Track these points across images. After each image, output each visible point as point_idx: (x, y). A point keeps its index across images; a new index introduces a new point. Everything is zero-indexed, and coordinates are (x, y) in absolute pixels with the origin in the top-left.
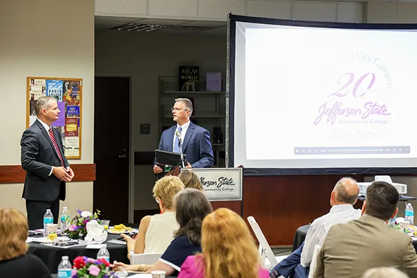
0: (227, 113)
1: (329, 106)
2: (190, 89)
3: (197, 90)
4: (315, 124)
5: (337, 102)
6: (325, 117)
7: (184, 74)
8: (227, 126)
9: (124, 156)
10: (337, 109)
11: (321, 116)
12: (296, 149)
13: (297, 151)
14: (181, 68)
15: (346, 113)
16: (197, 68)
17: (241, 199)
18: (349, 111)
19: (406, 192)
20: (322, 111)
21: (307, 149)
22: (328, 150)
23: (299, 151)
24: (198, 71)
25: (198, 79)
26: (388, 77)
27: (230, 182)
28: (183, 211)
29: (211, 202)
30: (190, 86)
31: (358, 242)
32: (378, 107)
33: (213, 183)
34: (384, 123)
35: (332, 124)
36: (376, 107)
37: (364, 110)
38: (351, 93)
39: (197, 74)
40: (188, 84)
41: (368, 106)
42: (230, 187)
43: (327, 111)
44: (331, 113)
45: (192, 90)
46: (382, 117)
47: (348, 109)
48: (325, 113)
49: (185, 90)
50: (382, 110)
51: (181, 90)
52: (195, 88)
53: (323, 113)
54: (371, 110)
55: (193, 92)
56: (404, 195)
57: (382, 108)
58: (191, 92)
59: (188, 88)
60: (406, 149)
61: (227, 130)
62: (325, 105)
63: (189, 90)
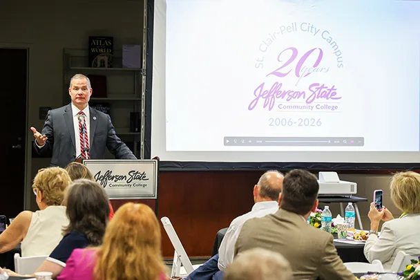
0: (143, 94)
1: (267, 87)
2: (103, 66)
3: (111, 67)
4: (250, 109)
5: (277, 83)
6: (261, 101)
7: (95, 47)
8: (143, 110)
9: (18, 146)
10: (276, 91)
11: (257, 99)
12: (226, 138)
13: (227, 141)
14: (91, 39)
15: (287, 96)
16: (111, 39)
17: (156, 198)
18: (290, 94)
19: (355, 192)
20: (257, 94)
21: (239, 139)
22: (265, 141)
23: (229, 141)
24: (112, 42)
25: (111, 53)
26: (338, 53)
27: (142, 177)
28: (76, 205)
29: (111, 200)
30: (103, 62)
31: (272, 239)
32: (326, 90)
33: (122, 178)
34: (333, 109)
35: (270, 109)
36: (323, 90)
37: (308, 93)
38: (293, 72)
39: (111, 47)
40: (99, 58)
41: (314, 88)
42: (142, 182)
43: (264, 94)
44: (268, 96)
45: (104, 66)
46: (331, 102)
47: (291, 92)
48: (262, 96)
49: (96, 65)
50: (330, 93)
51: (90, 66)
52: (108, 63)
53: (260, 96)
54: (317, 93)
55: (106, 68)
56: (353, 195)
57: (331, 90)
58: (101, 68)
59: (99, 64)
60: (359, 141)
61: (143, 115)
62: (262, 86)
63: (101, 66)
